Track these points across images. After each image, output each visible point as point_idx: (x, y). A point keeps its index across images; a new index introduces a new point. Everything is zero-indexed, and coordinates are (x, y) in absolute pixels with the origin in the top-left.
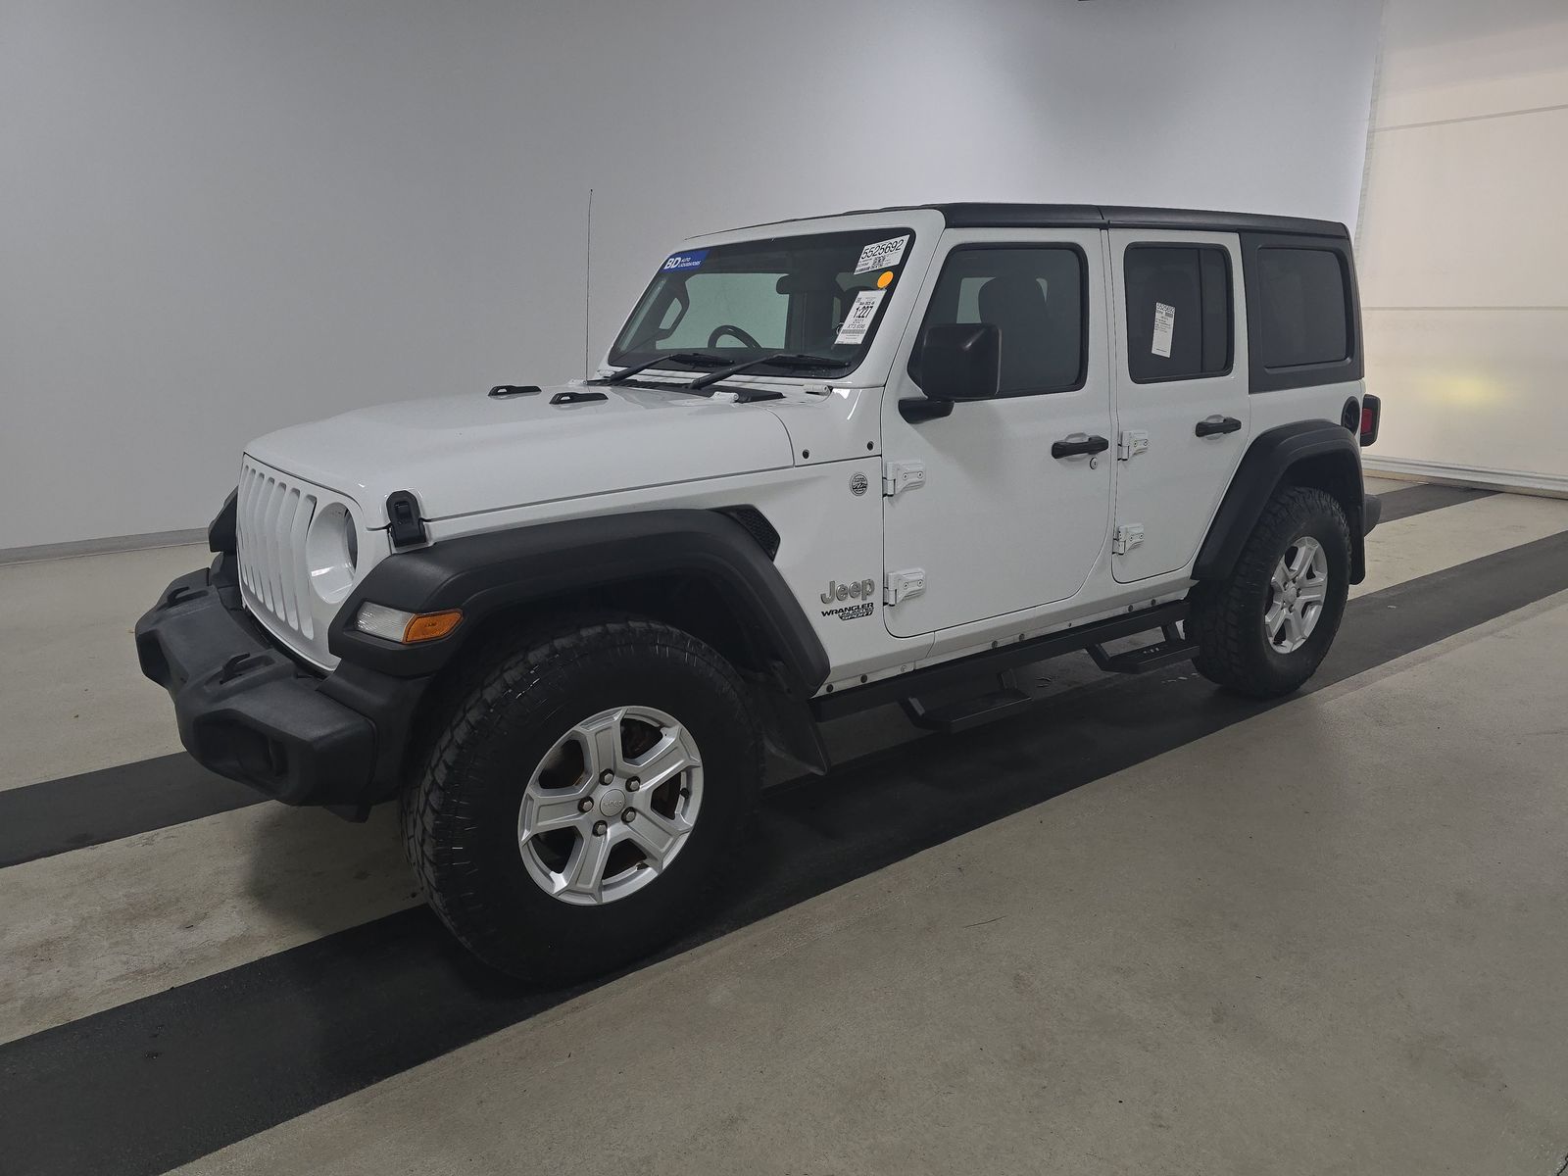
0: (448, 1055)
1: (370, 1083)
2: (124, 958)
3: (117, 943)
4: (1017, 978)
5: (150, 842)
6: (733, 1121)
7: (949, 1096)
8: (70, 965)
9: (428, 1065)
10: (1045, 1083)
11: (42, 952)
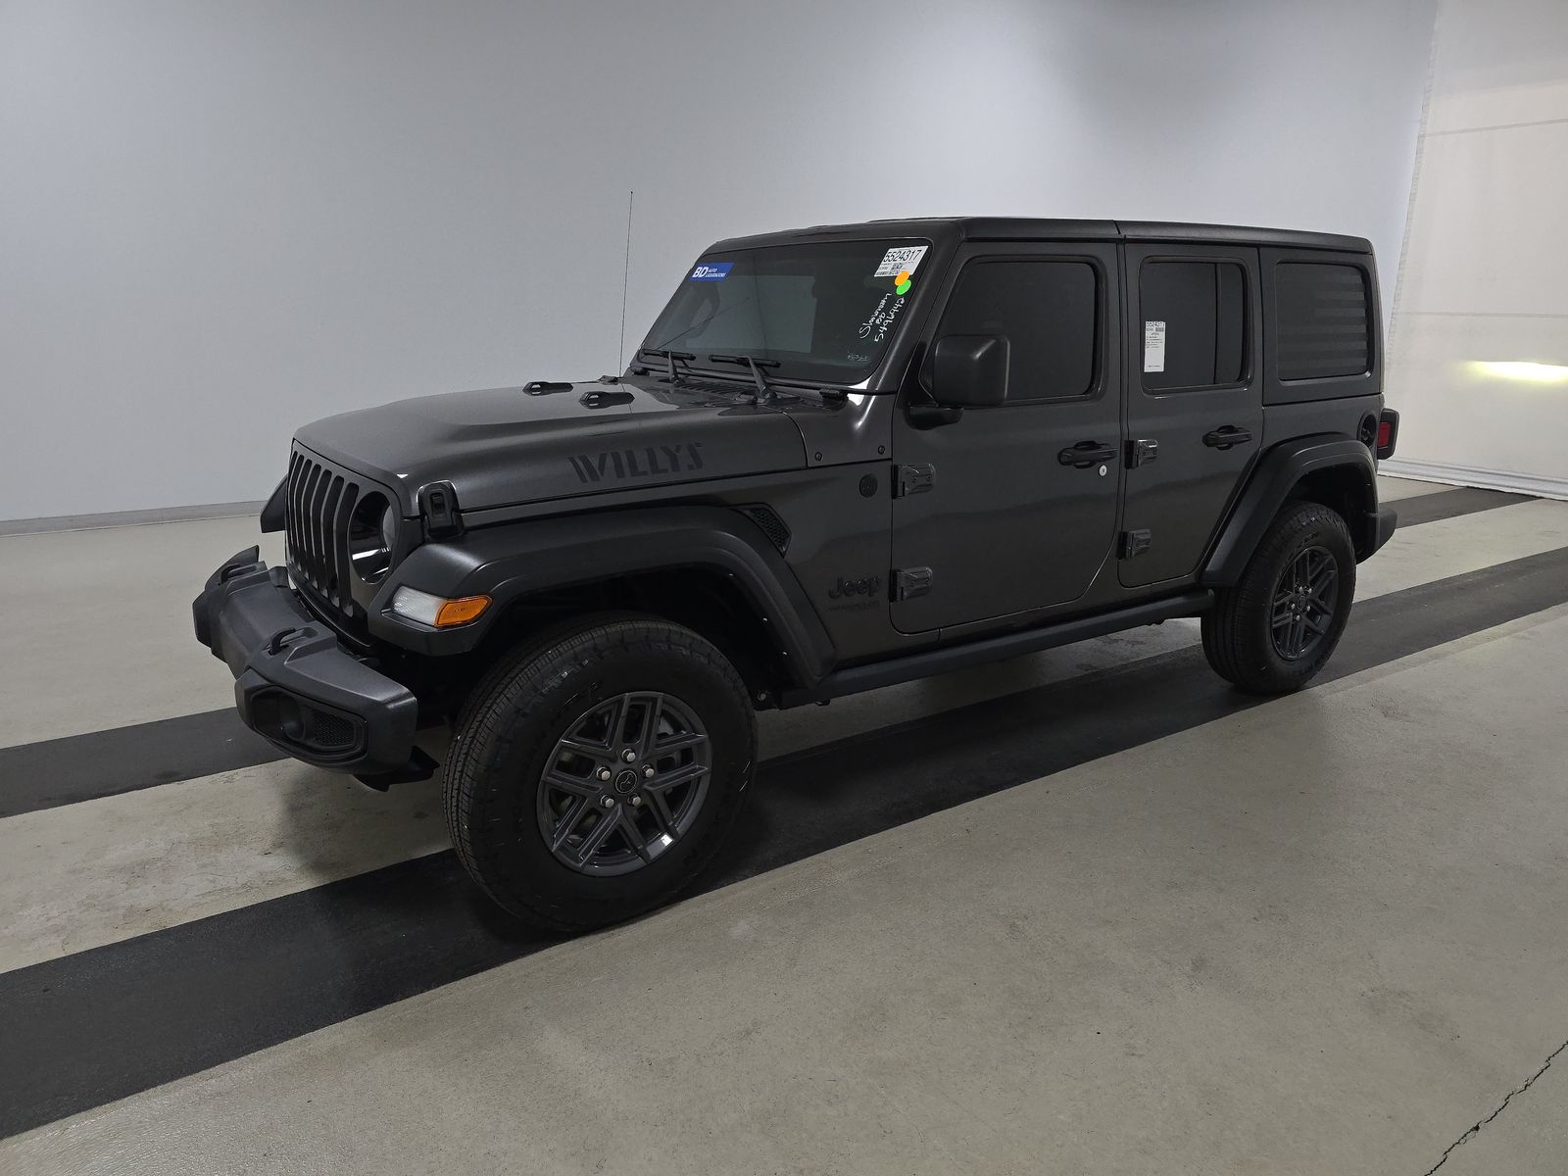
0: (498, 969)
1: (429, 988)
2: (211, 877)
3: (204, 866)
4: (1013, 926)
5: (230, 780)
6: (748, 1033)
7: (944, 1021)
8: (164, 882)
9: (481, 976)
10: (1031, 1014)
11: (136, 871)
